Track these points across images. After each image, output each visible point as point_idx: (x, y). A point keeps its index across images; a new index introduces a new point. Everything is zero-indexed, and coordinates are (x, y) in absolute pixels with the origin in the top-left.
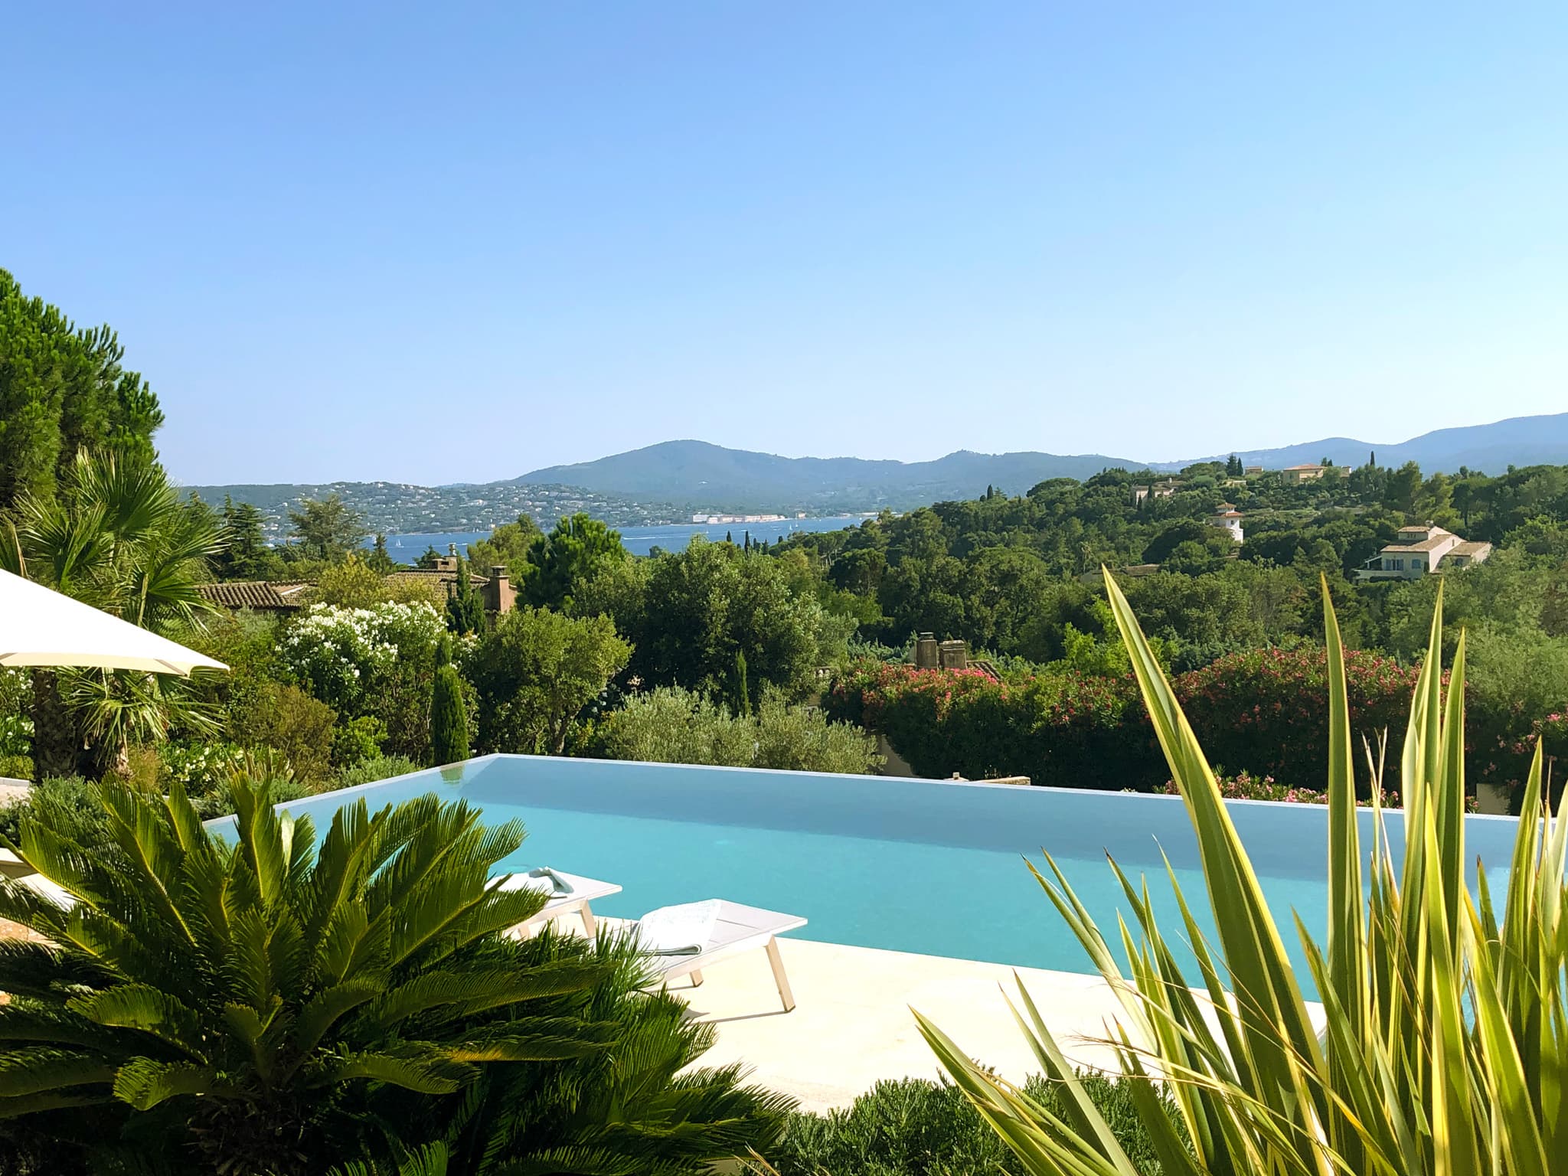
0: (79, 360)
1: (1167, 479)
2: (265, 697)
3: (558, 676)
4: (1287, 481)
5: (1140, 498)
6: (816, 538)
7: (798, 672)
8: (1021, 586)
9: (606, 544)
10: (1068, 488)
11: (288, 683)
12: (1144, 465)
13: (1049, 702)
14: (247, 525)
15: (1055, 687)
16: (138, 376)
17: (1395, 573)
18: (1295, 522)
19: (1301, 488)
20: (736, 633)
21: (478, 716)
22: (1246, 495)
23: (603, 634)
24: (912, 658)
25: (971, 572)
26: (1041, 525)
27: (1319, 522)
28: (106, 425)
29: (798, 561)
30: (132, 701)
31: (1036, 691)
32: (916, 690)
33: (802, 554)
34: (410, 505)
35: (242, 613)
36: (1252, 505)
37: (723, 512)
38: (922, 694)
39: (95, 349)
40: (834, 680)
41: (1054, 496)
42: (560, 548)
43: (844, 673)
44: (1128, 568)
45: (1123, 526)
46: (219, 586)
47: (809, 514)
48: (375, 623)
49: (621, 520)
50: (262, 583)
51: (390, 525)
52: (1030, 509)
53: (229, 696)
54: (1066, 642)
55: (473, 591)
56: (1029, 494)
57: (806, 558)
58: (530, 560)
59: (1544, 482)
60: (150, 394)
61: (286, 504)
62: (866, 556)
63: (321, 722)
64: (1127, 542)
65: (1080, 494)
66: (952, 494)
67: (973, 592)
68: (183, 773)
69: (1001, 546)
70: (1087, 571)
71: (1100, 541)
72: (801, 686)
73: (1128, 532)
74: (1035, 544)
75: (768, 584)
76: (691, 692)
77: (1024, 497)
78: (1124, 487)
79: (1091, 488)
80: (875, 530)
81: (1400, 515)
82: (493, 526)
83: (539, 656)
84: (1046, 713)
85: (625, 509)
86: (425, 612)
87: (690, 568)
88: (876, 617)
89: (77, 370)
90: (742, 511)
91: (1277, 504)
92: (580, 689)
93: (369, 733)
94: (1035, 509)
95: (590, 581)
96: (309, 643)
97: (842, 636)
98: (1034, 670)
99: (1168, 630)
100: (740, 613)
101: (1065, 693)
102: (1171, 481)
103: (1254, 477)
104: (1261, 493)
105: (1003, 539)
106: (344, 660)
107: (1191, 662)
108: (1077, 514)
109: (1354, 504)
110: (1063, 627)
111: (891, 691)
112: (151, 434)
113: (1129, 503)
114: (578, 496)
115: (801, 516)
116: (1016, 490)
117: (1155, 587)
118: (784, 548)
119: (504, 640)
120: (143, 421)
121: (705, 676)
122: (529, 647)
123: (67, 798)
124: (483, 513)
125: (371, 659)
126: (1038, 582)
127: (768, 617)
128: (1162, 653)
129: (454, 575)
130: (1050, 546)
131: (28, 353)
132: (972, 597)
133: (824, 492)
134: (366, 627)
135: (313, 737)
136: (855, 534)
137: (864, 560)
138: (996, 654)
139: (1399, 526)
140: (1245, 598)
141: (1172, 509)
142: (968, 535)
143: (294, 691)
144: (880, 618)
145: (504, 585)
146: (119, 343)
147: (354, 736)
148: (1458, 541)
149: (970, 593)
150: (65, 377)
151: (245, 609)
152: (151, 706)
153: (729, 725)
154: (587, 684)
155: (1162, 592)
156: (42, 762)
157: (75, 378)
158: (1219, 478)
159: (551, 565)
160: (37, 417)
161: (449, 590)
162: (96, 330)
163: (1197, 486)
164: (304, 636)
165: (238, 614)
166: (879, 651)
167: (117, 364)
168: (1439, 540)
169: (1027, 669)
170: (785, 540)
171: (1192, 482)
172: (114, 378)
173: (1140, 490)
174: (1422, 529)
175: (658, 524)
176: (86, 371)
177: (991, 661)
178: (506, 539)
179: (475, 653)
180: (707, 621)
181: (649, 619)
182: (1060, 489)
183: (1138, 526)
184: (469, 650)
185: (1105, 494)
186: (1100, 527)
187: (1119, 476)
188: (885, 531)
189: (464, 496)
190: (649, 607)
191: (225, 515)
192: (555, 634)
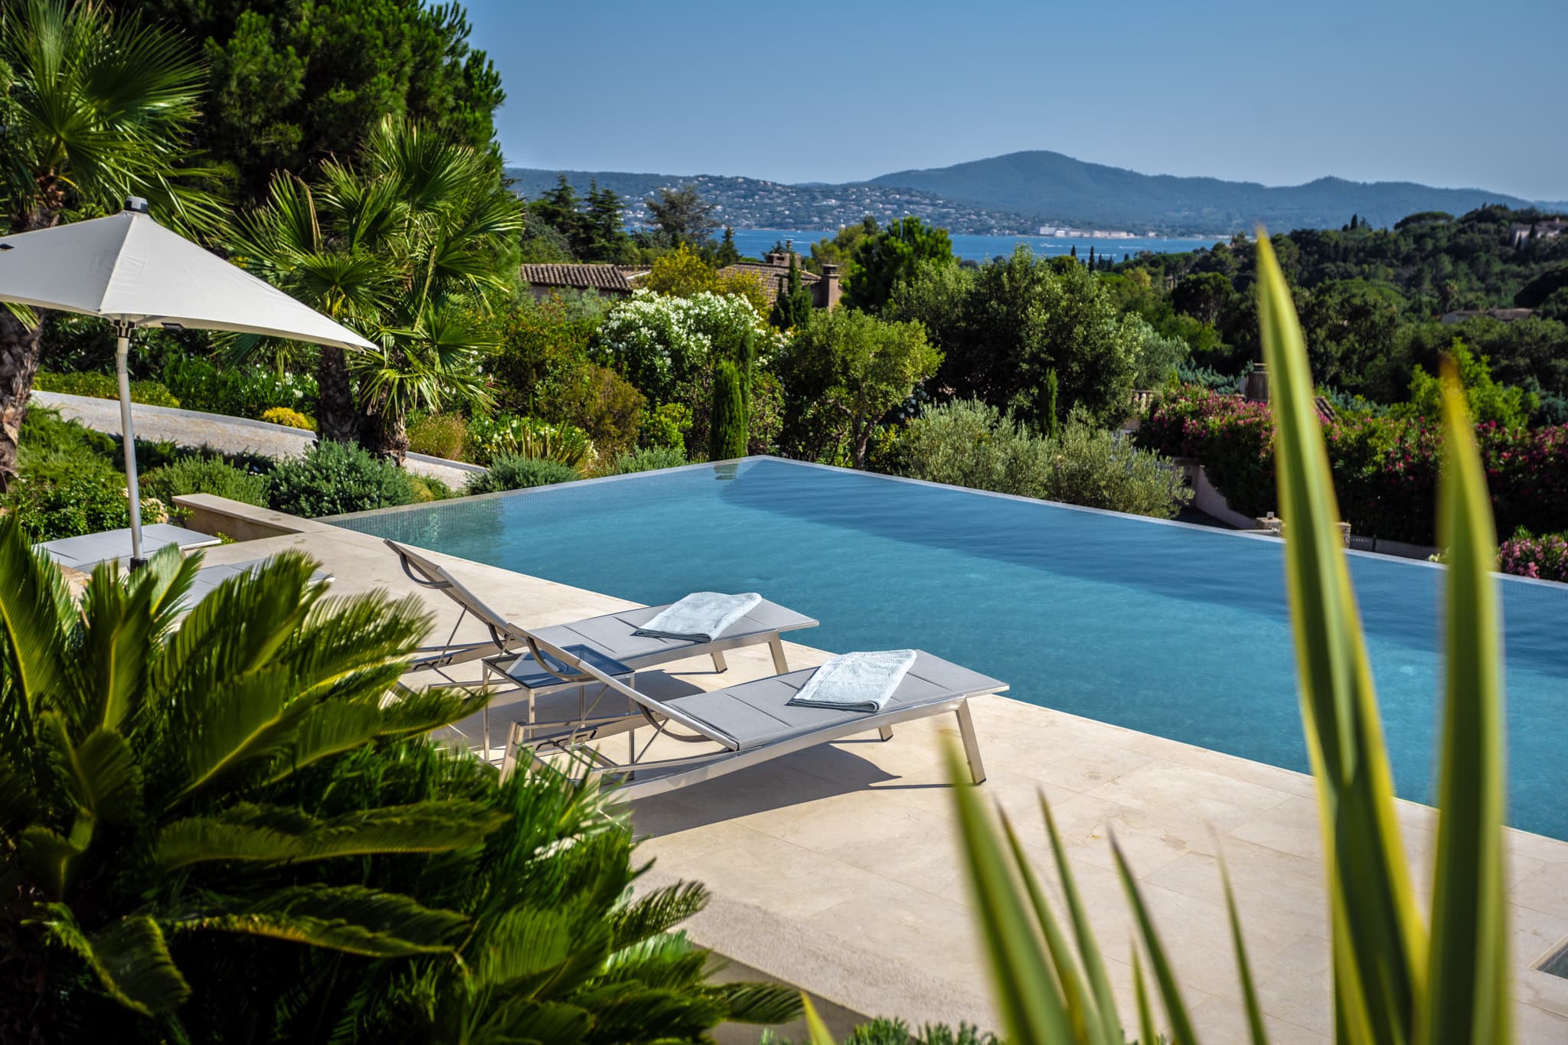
0: (428, 34)
1: (1553, 218)
2: (580, 378)
3: (864, 379)
5: (1520, 238)
6: (1164, 258)
7: (1114, 395)
8: (1373, 323)
9: (935, 249)
10: (1441, 222)
11: (603, 365)
12: (1529, 203)
13: (1385, 447)
14: (609, 210)
15: (1392, 431)
16: (484, 54)
20: (1053, 349)
21: (783, 412)
23: (913, 340)
24: (1242, 389)
25: (1321, 304)
26: (1407, 260)
28: (451, 101)
29: (1139, 280)
30: (410, 372)
31: (1372, 433)
32: (1241, 422)
33: (1145, 273)
34: (767, 201)
35: (588, 294)
37: (1071, 226)
38: (1249, 426)
39: (445, 25)
40: (1154, 406)
41: (1427, 230)
42: (888, 251)
43: (1166, 398)
44: (1498, 312)
45: (1497, 267)
46: (571, 266)
47: (1160, 233)
48: (691, 312)
49: (967, 228)
50: (610, 266)
51: (746, 219)
52: (1396, 242)
53: (547, 373)
54: (1412, 386)
55: (803, 288)
56: (1397, 226)
57: (1148, 278)
58: (858, 261)
60: (494, 72)
61: (652, 193)
62: (1211, 280)
63: (630, 404)
64: (1500, 283)
65: (1454, 230)
66: (1313, 221)
67: (1319, 325)
68: (491, 444)
69: (1360, 279)
70: (1451, 310)
71: (1469, 281)
72: (1116, 410)
73: (1502, 273)
74: (1397, 278)
75: (1092, 301)
76: (990, 407)
77: (1391, 229)
78: (1503, 225)
79: (1466, 225)
80: (1227, 254)
82: (843, 226)
83: (849, 358)
84: (1379, 457)
85: (973, 217)
86: (740, 305)
87: (1011, 279)
88: (1214, 342)
89: (426, 45)
90: (1090, 226)
92: (886, 394)
93: (674, 419)
94: (1402, 243)
95: (909, 284)
96: (629, 326)
97: (1171, 361)
98: (1375, 411)
99: (1529, 380)
100: (1060, 328)
101: (1402, 439)
102: (1558, 221)
105: (1362, 272)
106: (659, 347)
107: (1552, 416)
110: (1412, 368)
111: (1214, 421)
112: (493, 112)
113: (1507, 242)
114: (927, 201)
115: (1152, 234)
116: (1383, 221)
117: (1521, 334)
118: (1129, 266)
119: (815, 338)
120: (485, 99)
121: (1017, 391)
122: (838, 348)
123: (339, 462)
124: (835, 212)
125: (686, 348)
126: (1391, 320)
127: (1087, 336)
128: (1520, 404)
129: (787, 271)
130: (1414, 282)
131: (380, 24)
132: (1318, 330)
133: (1177, 211)
134: (682, 316)
135: (622, 418)
136: (1205, 257)
137: (1209, 284)
138: (1336, 392)
141: (1556, 252)
142: (1326, 265)
143: (609, 374)
144: (1219, 345)
145: (834, 284)
146: (468, 20)
147: (660, 422)
149: (1316, 326)
150: (414, 51)
151: (591, 290)
152: (429, 378)
153: (1026, 444)
154: (891, 389)
155: (1527, 339)
156: (324, 424)
157: (424, 53)
159: (879, 267)
160: (384, 89)
161: (781, 286)
162: (447, 6)
164: (623, 320)
165: (584, 294)
166: (1212, 379)
167: (465, 41)
169: (1367, 410)
170: (1131, 258)
172: (461, 55)
173: (1522, 229)
175: (1004, 234)
176: (434, 46)
177: (1327, 397)
178: (850, 239)
179: (787, 348)
180: (1024, 334)
181: (966, 328)
182: (1431, 223)
183: (1514, 268)
184: (781, 346)
185: (1481, 231)
186: (1471, 266)
187: (1499, 212)
188: (1236, 256)
189: (818, 195)
190: (967, 317)
191: (590, 200)
192: (866, 336)
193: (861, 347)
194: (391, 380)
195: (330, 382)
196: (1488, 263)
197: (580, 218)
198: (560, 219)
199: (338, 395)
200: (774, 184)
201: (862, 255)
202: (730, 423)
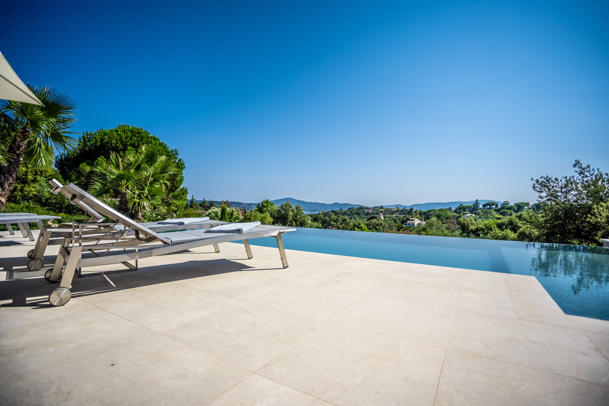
1: (371, 208)
4: (391, 210)
8: (347, 222)
9: (271, 204)
10: (354, 209)
12: (367, 206)
16: (181, 159)
17: (409, 226)
19: (393, 211)
22: (384, 212)
23: (267, 216)
26: (349, 215)
27: (396, 217)
30: (142, 200)
36: (385, 214)
39: (174, 153)
41: (352, 210)
42: (263, 206)
45: (363, 216)
47: (310, 211)
56: (347, 210)
58: (257, 207)
59: (434, 212)
60: (183, 162)
65: (356, 210)
66: (334, 209)
73: (364, 217)
79: (358, 209)
81: (410, 216)
91: (389, 214)
94: (348, 212)
95: (267, 209)
103: (385, 209)
104: (386, 212)
105: (343, 217)
108: (356, 214)
109: (402, 215)
110: (354, 227)
115: (308, 212)
116: (345, 209)
122: (252, 218)
126: (350, 221)
130: (351, 218)
133: (312, 208)
139: (410, 218)
140: (387, 225)
141: (372, 214)
146: (178, 152)
148: (420, 221)
149: (338, 223)
152: (147, 202)
155: (372, 223)
158: (379, 209)
159: (261, 208)
162: (174, 149)
163: (376, 210)
167: (177, 156)
168: (417, 220)
171: (375, 209)
172: (177, 159)
173: (366, 210)
174: (414, 219)
179: (242, 219)
180: (288, 217)
181: (277, 216)
182: (353, 209)
183: (366, 216)
184: (241, 218)
185: (360, 210)
186: (359, 216)
187: (363, 208)
188: (322, 214)
189: (252, 205)
190: (277, 214)
191: (209, 203)
192: (258, 216)
193: (257, 218)
194: (136, 201)
195: (122, 203)
196: (362, 216)
197: (207, 206)
198: (203, 206)
199: (124, 206)
200: (244, 203)
201: (258, 206)
202: (225, 219)
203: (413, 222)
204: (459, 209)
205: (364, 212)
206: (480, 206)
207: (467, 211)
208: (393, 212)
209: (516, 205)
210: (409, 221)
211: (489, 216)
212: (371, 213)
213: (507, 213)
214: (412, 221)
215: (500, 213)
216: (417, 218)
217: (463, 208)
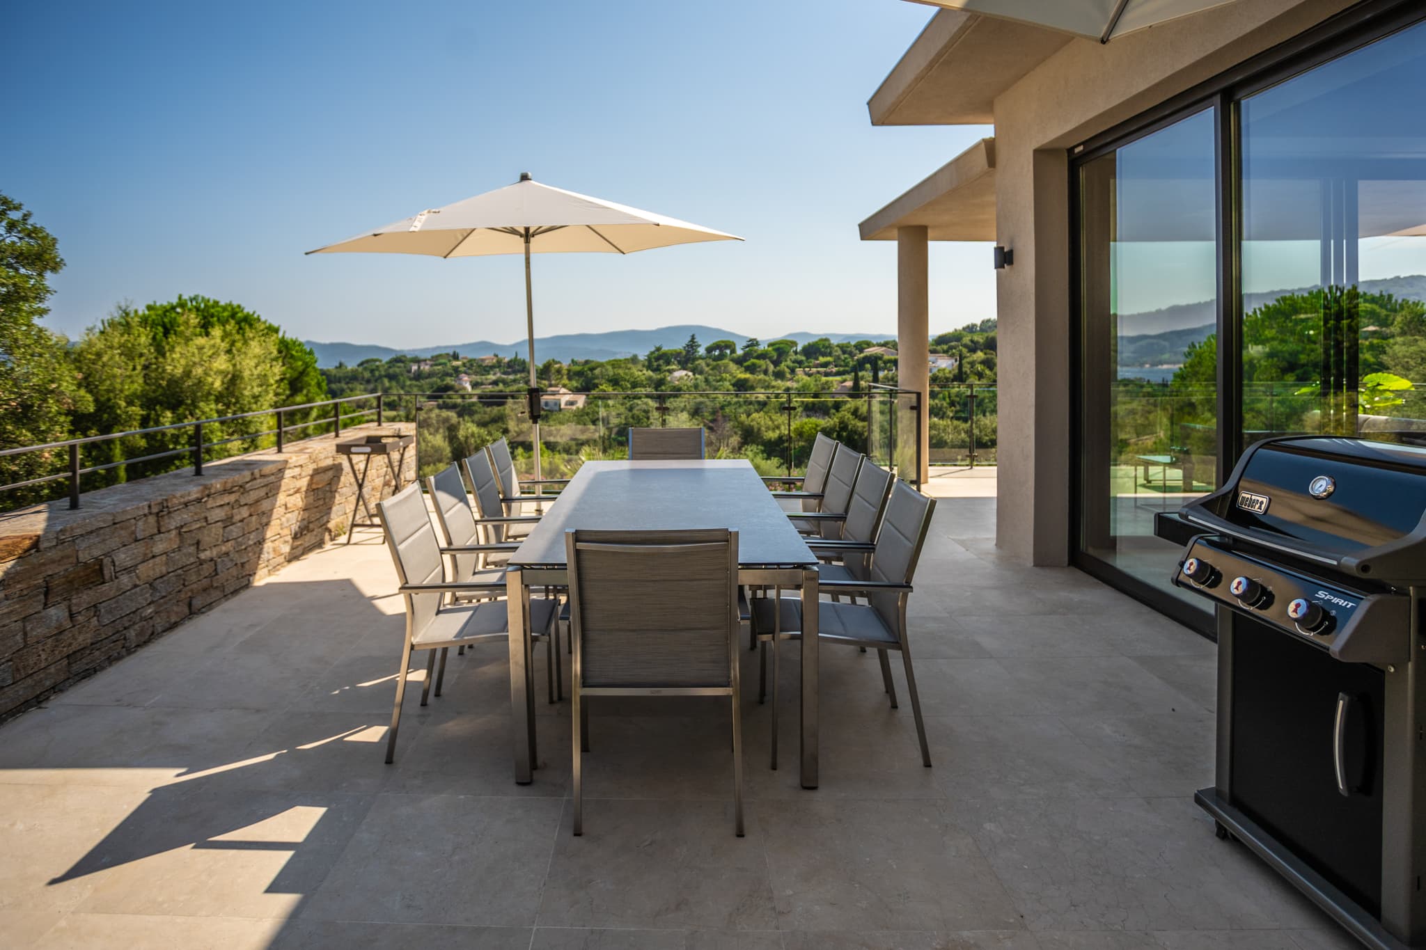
4: (480, 363)
17: (549, 407)
18: (485, 381)
19: (487, 366)
22: (466, 369)
59: (604, 370)
81: (546, 382)
103: (465, 361)
104: (469, 368)
139: (546, 388)
148: (572, 395)
158: (450, 361)
163: (440, 364)
168: (564, 394)
171: (437, 362)
174: (556, 389)
203: (557, 397)
204: (657, 359)
205: (409, 371)
206: (699, 349)
207: (674, 364)
208: (487, 370)
209: (775, 347)
210: (545, 397)
211: (724, 375)
212: (429, 375)
213: (760, 367)
214: (554, 395)
215: (745, 367)
216: (564, 386)
217: (665, 358)
